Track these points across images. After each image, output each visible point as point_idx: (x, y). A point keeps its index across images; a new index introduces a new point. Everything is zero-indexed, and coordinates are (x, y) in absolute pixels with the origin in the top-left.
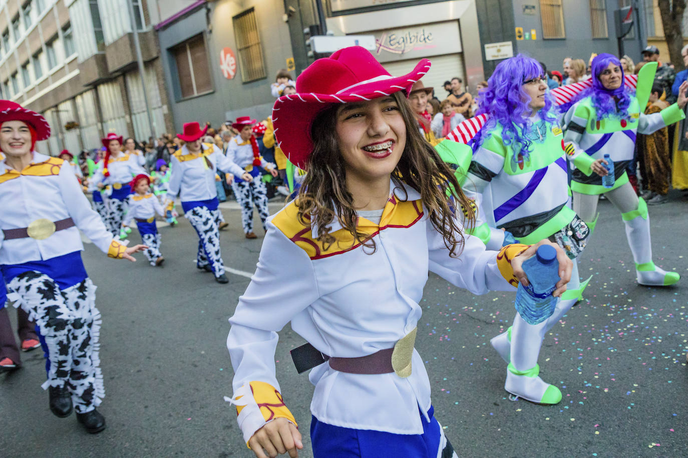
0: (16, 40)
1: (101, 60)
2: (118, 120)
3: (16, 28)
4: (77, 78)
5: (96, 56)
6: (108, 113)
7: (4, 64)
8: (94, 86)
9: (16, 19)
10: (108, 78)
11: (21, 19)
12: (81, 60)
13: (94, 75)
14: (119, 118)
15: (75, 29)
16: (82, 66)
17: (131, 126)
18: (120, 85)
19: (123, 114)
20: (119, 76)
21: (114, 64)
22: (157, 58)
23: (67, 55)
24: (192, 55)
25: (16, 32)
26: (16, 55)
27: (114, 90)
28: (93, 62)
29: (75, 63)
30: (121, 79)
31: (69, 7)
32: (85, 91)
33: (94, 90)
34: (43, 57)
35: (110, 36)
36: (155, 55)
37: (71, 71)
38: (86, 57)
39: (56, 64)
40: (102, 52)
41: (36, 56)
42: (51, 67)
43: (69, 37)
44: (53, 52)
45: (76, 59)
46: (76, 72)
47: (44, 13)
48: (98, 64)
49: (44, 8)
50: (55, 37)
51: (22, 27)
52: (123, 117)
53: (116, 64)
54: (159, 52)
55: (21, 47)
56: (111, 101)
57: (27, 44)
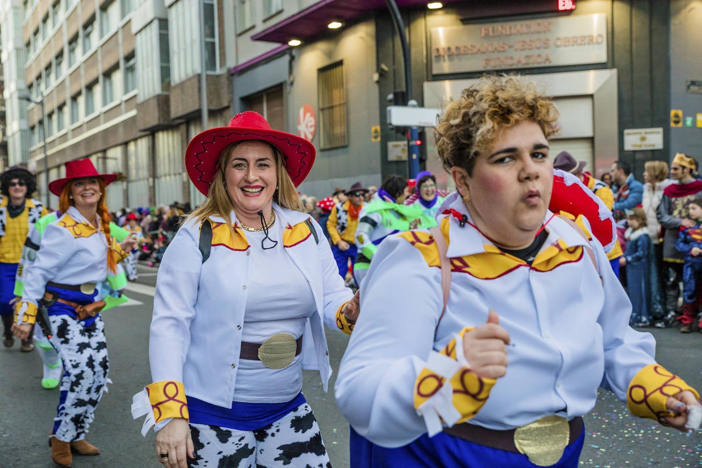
0: (70, 65)
1: (163, 101)
2: (173, 177)
3: (72, 51)
4: (133, 119)
5: (158, 96)
6: (163, 166)
7: (52, 91)
8: (152, 132)
9: (73, 40)
10: (168, 126)
11: (80, 41)
12: (141, 99)
13: (153, 119)
14: (175, 175)
15: (139, 61)
16: (141, 106)
17: (187, 185)
18: (182, 135)
19: (180, 171)
20: (182, 123)
21: (177, 109)
22: (228, 108)
23: (126, 91)
24: (268, 108)
25: (72, 54)
26: (67, 82)
27: (173, 139)
28: (154, 105)
29: (132, 102)
30: (183, 128)
31: (136, 34)
32: (141, 137)
33: (150, 137)
34: (98, 89)
35: (178, 74)
36: (225, 104)
37: (127, 111)
38: (147, 97)
39: (112, 100)
40: (165, 93)
41: (90, 87)
42: (105, 103)
43: (130, 70)
44: (111, 84)
45: (135, 96)
46: (133, 113)
47: (106, 37)
48: (159, 105)
49: (108, 31)
50: (116, 67)
51: (79, 50)
52: (180, 174)
53: (180, 109)
54: (231, 101)
55: (75, 74)
56: (169, 154)
57: (82, 71)
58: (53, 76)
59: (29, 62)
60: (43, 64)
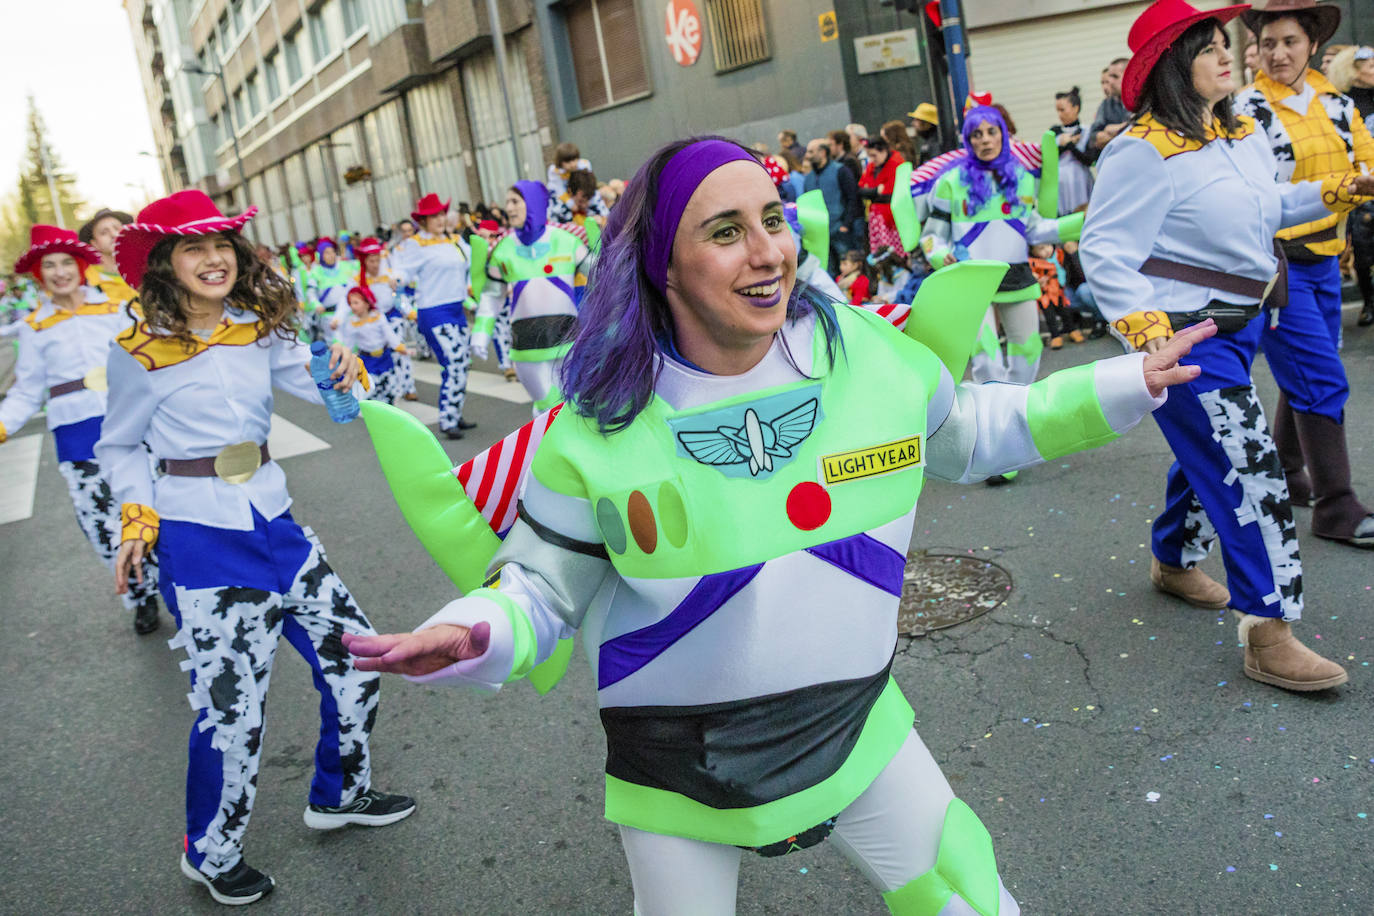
1: (415, 36)
2: (447, 162)
4: (368, 75)
5: (404, 27)
6: (427, 147)
7: (234, 56)
8: (401, 92)
10: (427, 76)
12: (375, 39)
13: (401, 68)
14: (450, 157)
16: (376, 51)
17: (473, 172)
18: (452, 88)
19: (459, 149)
20: (450, 68)
21: (440, 44)
22: (529, 26)
23: (349, 31)
24: (601, 17)
26: (255, 36)
27: (438, 97)
28: (398, 43)
29: (362, 47)
30: (454, 75)
32: (384, 104)
33: (400, 101)
34: (303, 39)
36: (523, 21)
37: (355, 64)
38: (385, 33)
39: (327, 52)
40: (416, 21)
41: (290, 38)
42: (317, 59)
44: (322, 26)
45: (365, 36)
46: (366, 65)
48: (406, 42)
52: (458, 155)
53: (445, 42)
54: (533, 13)
55: (264, 21)
56: (434, 123)
57: (274, 14)
58: (231, 31)
59: (195, 16)
60: (215, 16)
